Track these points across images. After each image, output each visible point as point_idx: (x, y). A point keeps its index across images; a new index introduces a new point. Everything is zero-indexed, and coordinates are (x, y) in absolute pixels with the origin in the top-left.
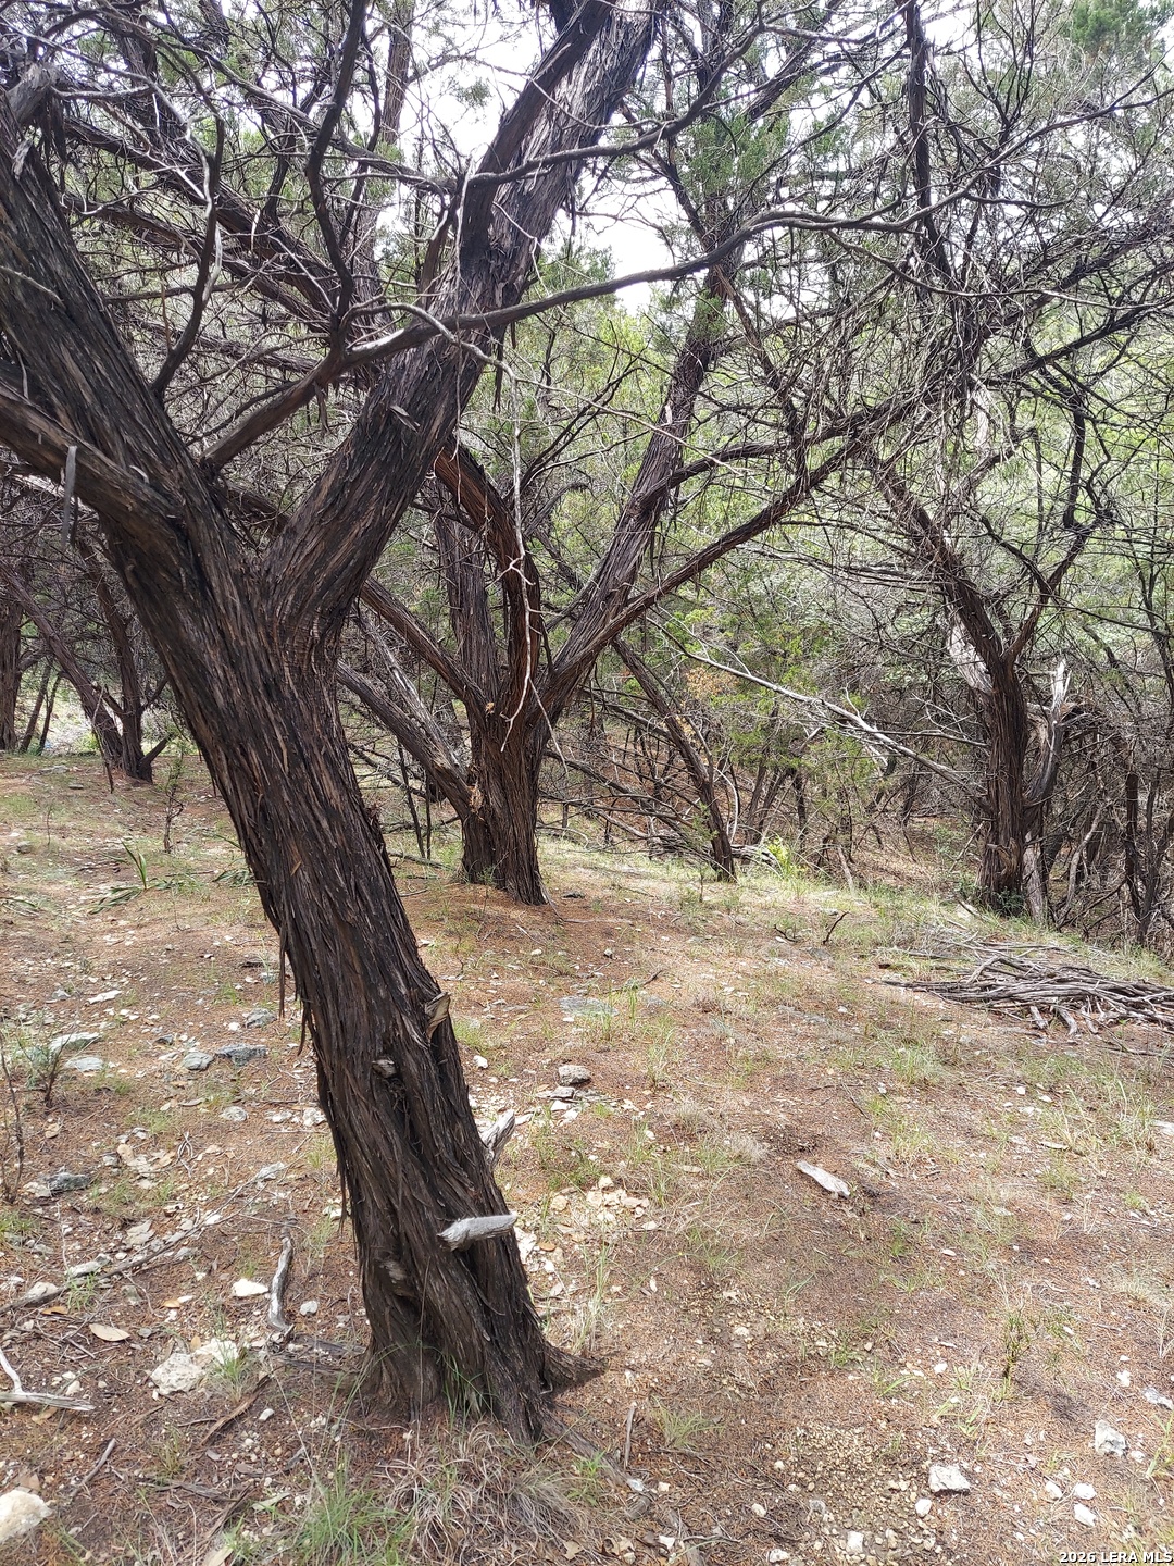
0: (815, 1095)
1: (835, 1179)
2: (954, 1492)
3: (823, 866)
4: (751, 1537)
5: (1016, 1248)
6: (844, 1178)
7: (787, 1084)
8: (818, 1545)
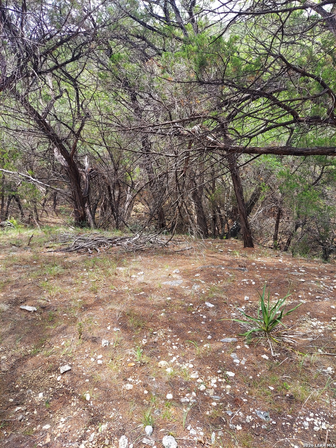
0: (25, 287)
1: (32, 307)
2: (67, 371)
3: (29, 224)
4: (9, 408)
5: (83, 308)
6: (35, 306)
7: (16, 286)
8: (30, 401)
